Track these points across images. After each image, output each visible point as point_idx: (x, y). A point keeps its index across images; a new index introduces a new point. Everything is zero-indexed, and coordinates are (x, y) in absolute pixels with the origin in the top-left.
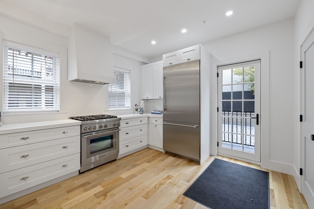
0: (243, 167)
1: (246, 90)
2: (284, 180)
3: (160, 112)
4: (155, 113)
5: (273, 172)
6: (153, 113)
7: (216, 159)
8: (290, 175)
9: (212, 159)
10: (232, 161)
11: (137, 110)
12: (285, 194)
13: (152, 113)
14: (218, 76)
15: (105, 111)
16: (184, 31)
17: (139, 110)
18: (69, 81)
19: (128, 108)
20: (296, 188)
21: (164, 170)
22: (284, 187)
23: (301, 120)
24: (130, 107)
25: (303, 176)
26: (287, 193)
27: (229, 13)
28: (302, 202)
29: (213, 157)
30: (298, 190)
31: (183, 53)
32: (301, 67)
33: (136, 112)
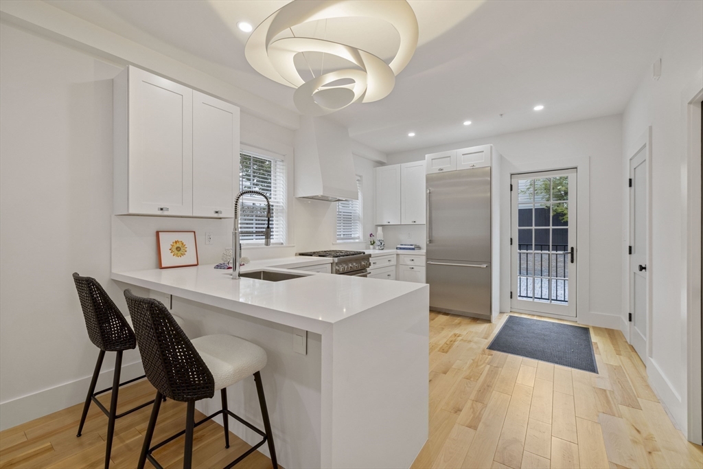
0: (553, 323)
1: (538, 206)
2: (609, 334)
3: (413, 247)
4: (404, 249)
5: (594, 328)
6: (401, 248)
7: (511, 317)
8: (617, 331)
9: (505, 318)
10: (535, 318)
11: (373, 243)
12: (612, 346)
13: (397, 248)
14: (511, 190)
15: (333, 244)
16: (467, 123)
17: (377, 243)
18: (296, 198)
19: (357, 241)
20: (624, 340)
21: (443, 329)
22: (609, 340)
23: (630, 253)
24: (361, 237)
25: (632, 322)
26: (613, 344)
27: (539, 108)
28: (630, 351)
29: (505, 315)
30: (626, 342)
31: (463, 155)
32: (630, 185)
33: (371, 246)
